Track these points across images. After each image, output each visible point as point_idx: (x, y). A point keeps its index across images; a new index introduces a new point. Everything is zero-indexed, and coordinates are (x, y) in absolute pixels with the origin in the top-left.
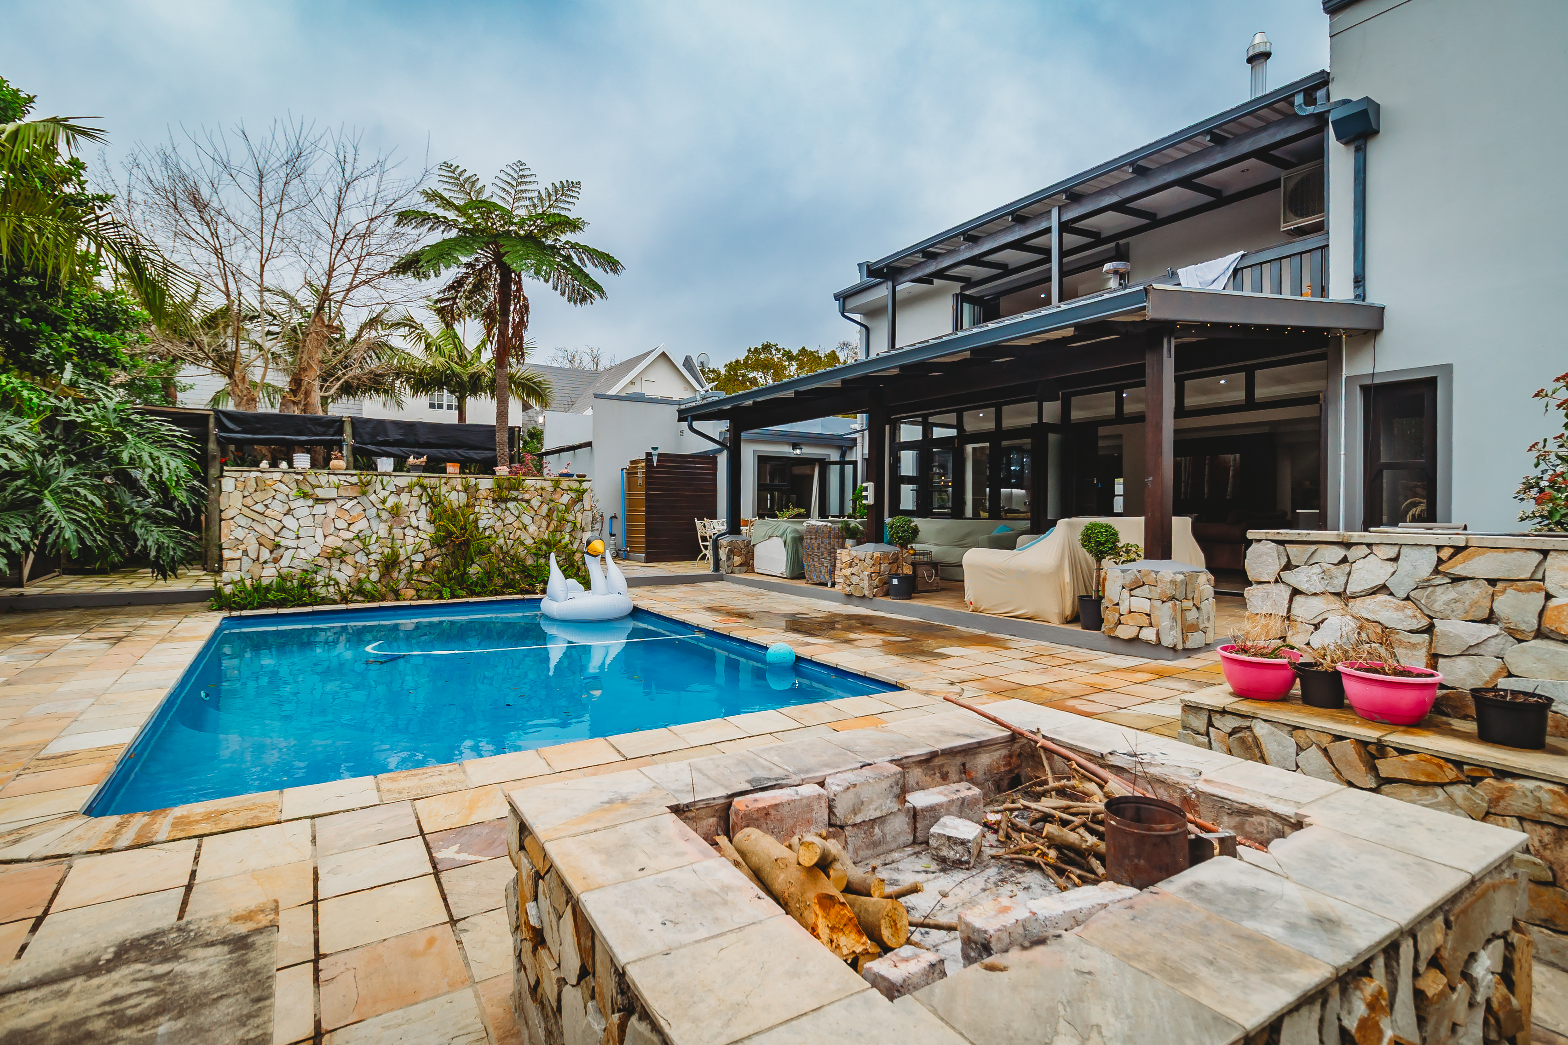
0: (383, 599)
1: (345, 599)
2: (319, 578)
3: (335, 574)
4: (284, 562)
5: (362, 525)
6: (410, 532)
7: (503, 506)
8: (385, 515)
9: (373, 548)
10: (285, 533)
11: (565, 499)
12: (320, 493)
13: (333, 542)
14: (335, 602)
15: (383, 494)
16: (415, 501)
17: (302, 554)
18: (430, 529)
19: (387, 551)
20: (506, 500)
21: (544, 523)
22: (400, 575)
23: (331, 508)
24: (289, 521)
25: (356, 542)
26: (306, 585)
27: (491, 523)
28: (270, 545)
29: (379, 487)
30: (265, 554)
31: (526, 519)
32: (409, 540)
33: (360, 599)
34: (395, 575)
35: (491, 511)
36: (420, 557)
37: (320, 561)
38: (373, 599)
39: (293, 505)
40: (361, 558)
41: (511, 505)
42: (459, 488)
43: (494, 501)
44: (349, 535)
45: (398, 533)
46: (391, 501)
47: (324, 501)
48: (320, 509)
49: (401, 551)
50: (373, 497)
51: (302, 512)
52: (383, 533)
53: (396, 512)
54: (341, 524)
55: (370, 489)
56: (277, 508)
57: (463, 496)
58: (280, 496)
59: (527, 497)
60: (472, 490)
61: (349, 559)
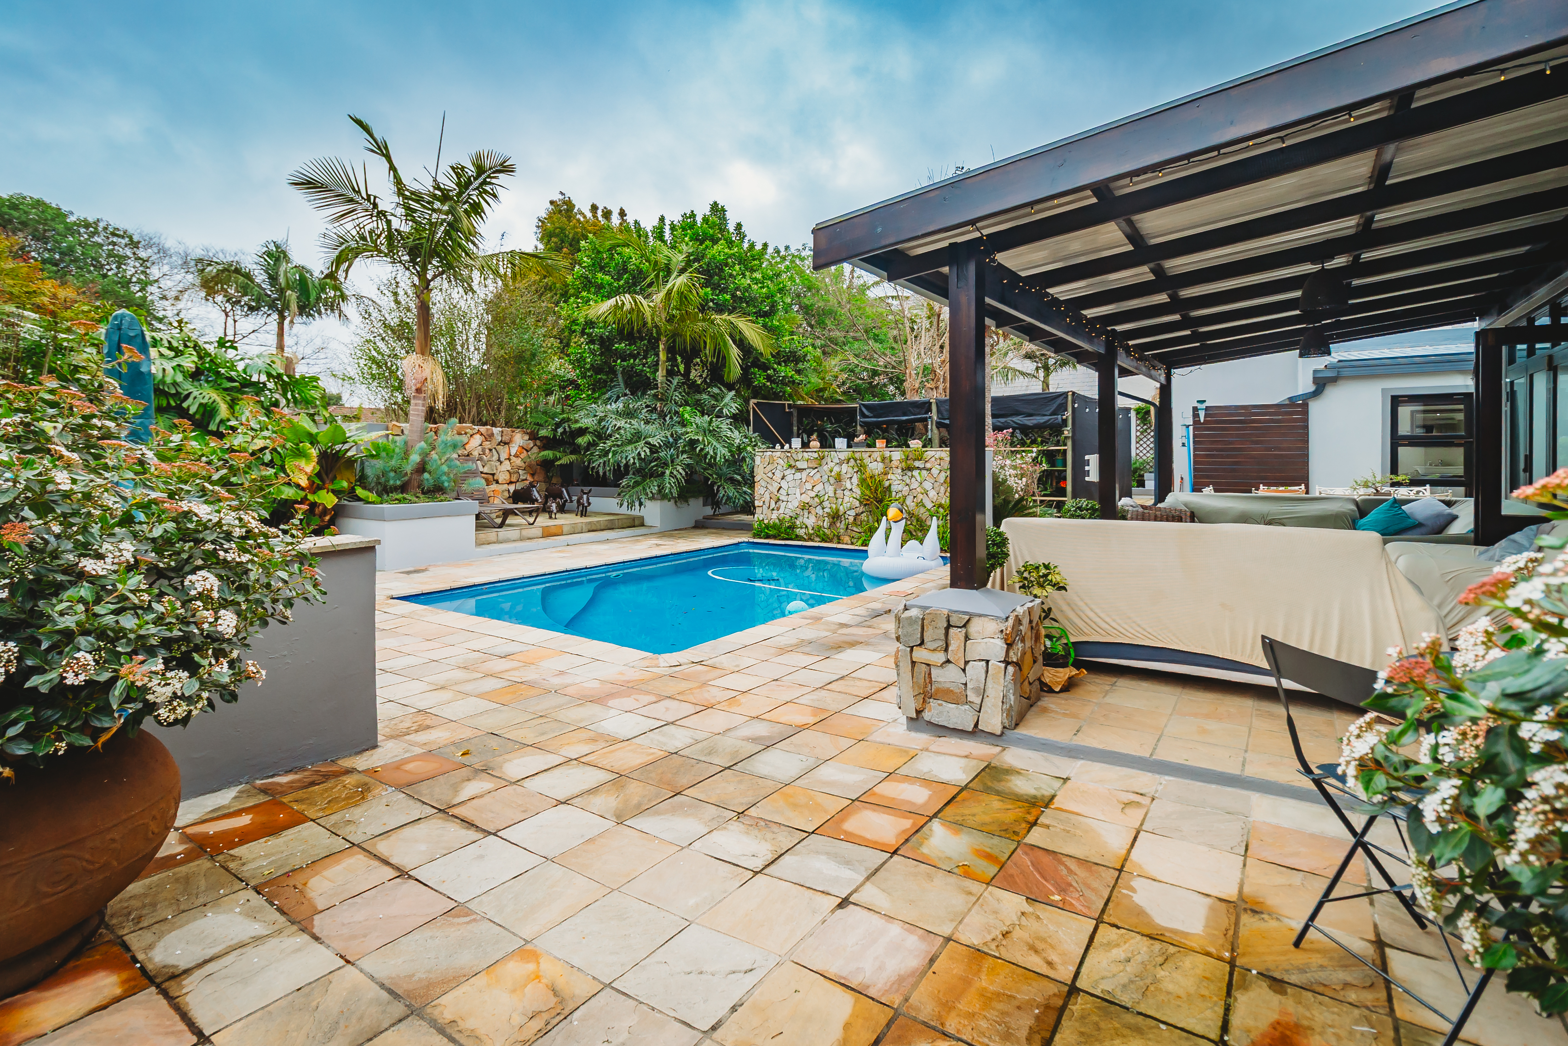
0: (831, 541)
1: (810, 539)
2: (798, 523)
3: (806, 521)
4: (781, 511)
5: (819, 487)
6: (847, 493)
7: (909, 474)
8: (832, 480)
9: (826, 504)
10: (781, 491)
12: (800, 465)
13: (806, 498)
14: (805, 540)
15: (832, 464)
16: (850, 470)
17: (790, 505)
18: (859, 491)
19: (834, 506)
20: (910, 469)
22: (841, 525)
23: (804, 474)
24: (784, 484)
25: (816, 499)
26: (792, 527)
27: (900, 488)
28: (775, 498)
30: (773, 505)
31: (927, 485)
32: (846, 499)
33: (818, 539)
34: (838, 524)
35: (900, 477)
36: (852, 513)
37: (798, 511)
38: (823, 540)
39: (786, 473)
40: (819, 510)
41: (916, 473)
42: (879, 459)
43: (903, 470)
44: (813, 494)
45: (839, 492)
46: (836, 469)
47: (800, 470)
48: (798, 476)
49: (841, 508)
50: (825, 468)
51: (789, 478)
52: (831, 494)
53: (839, 479)
54: (809, 486)
55: (824, 462)
56: (778, 475)
57: (881, 466)
58: (779, 467)
59: (928, 465)
60: (887, 461)
61: (812, 510)
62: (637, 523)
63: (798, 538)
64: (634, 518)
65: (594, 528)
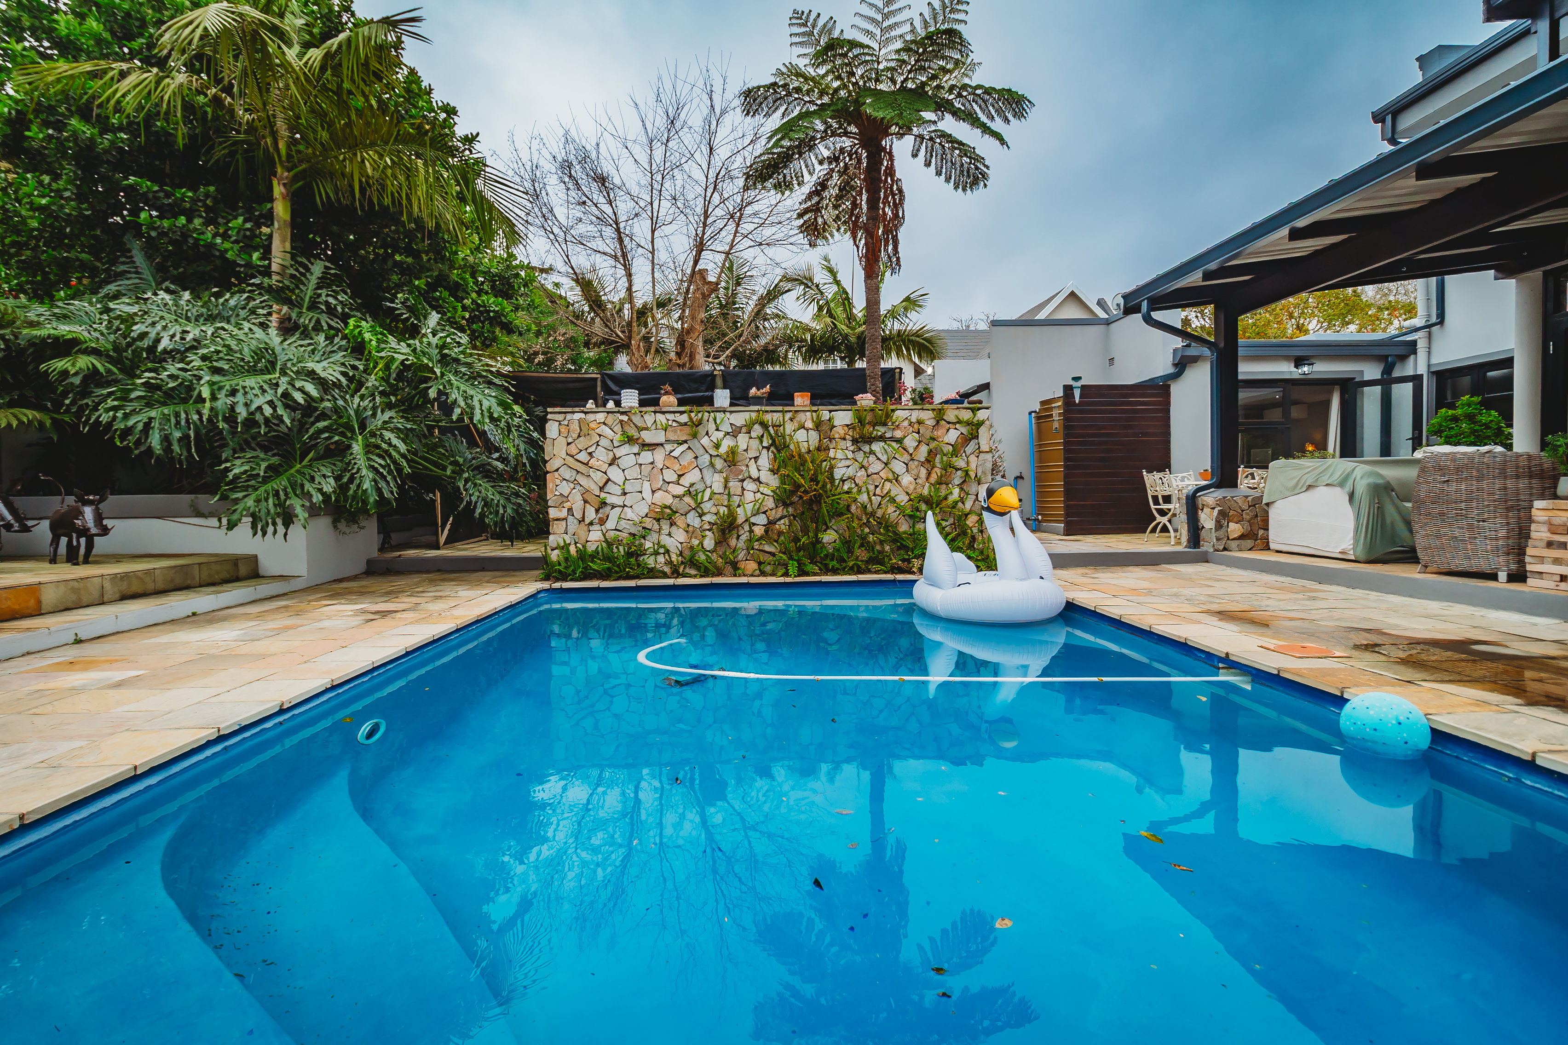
0: (719, 573)
1: (676, 573)
2: (648, 545)
3: (666, 540)
4: (610, 524)
5: (693, 477)
6: (750, 486)
7: (866, 448)
8: (719, 464)
9: (707, 506)
10: (610, 487)
11: (953, 436)
12: (648, 437)
13: (662, 498)
14: (665, 575)
15: (717, 436)
16: (755, 444)
17: (629, 513)
18: (774, 481)
19: (723, 510)
20: (870, 440)
21: (923, 472)
22: (739, 542)
23: (659, 456)
24: (615, 474)
25: (687, 499)
26: (635, 553)
27: (850, 472)
28: (596, 503)
29: (712, 426)
30: (591, 514)
31: (898, 467)
32: (749, 496)
33: (693, 572)
34: (733, 542)
35: (850, 455)
36: (761, 519)
37: (649, 523)
38: (706, 573)
39: (619, 452)
40: (693, 519)
41: (877, 447)
42: (809, 424)
43: (855, 441)
44: (679, 490)
45: (734, 485)
46: (727, 444)
47: (651, 447)
48: (646, 457)
49: (739, 511)
50: (705, 441)
51: (628, 461)
52: (718, 487)
53: (732, 459)
54: (670, 476)
55: (701, 430)
56: (602, 456)
57: (814, 435)
58: (604, 442)
59: (898, 434)
60: (825, 427)
61: (680, 520)
62: (243, 570)
63: (652, 573)
64: (235, 561)
65: (136, 587)
